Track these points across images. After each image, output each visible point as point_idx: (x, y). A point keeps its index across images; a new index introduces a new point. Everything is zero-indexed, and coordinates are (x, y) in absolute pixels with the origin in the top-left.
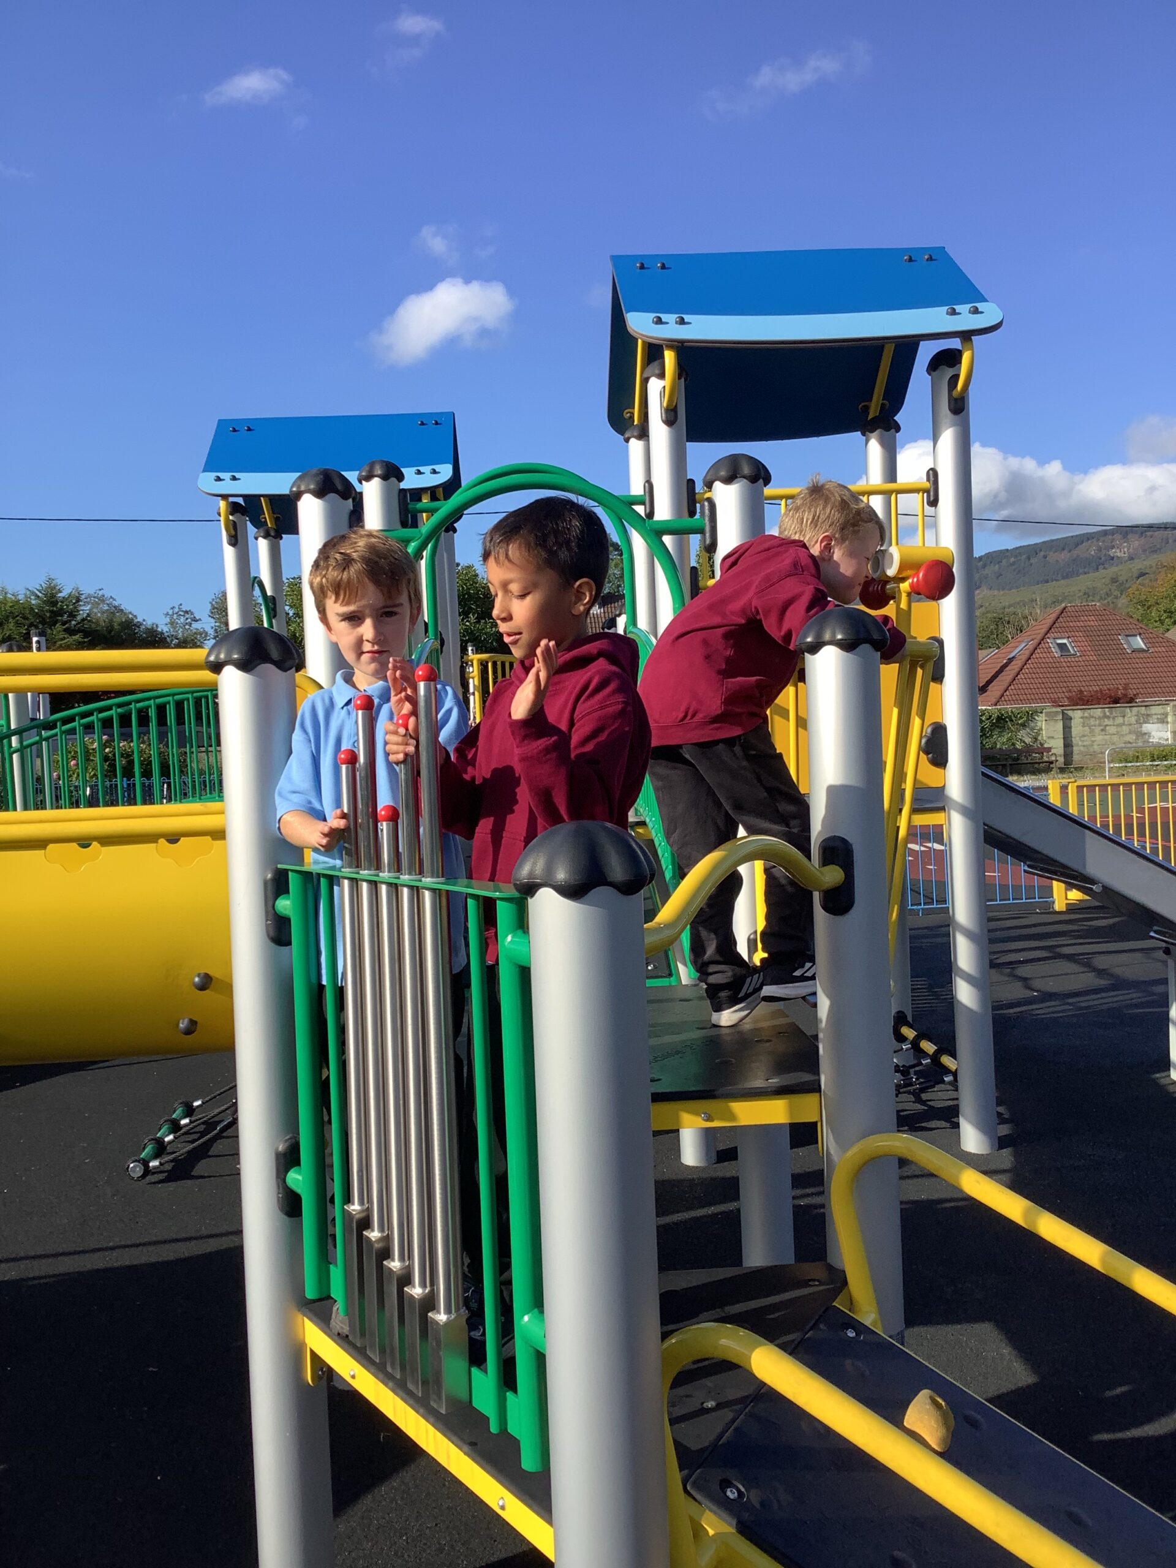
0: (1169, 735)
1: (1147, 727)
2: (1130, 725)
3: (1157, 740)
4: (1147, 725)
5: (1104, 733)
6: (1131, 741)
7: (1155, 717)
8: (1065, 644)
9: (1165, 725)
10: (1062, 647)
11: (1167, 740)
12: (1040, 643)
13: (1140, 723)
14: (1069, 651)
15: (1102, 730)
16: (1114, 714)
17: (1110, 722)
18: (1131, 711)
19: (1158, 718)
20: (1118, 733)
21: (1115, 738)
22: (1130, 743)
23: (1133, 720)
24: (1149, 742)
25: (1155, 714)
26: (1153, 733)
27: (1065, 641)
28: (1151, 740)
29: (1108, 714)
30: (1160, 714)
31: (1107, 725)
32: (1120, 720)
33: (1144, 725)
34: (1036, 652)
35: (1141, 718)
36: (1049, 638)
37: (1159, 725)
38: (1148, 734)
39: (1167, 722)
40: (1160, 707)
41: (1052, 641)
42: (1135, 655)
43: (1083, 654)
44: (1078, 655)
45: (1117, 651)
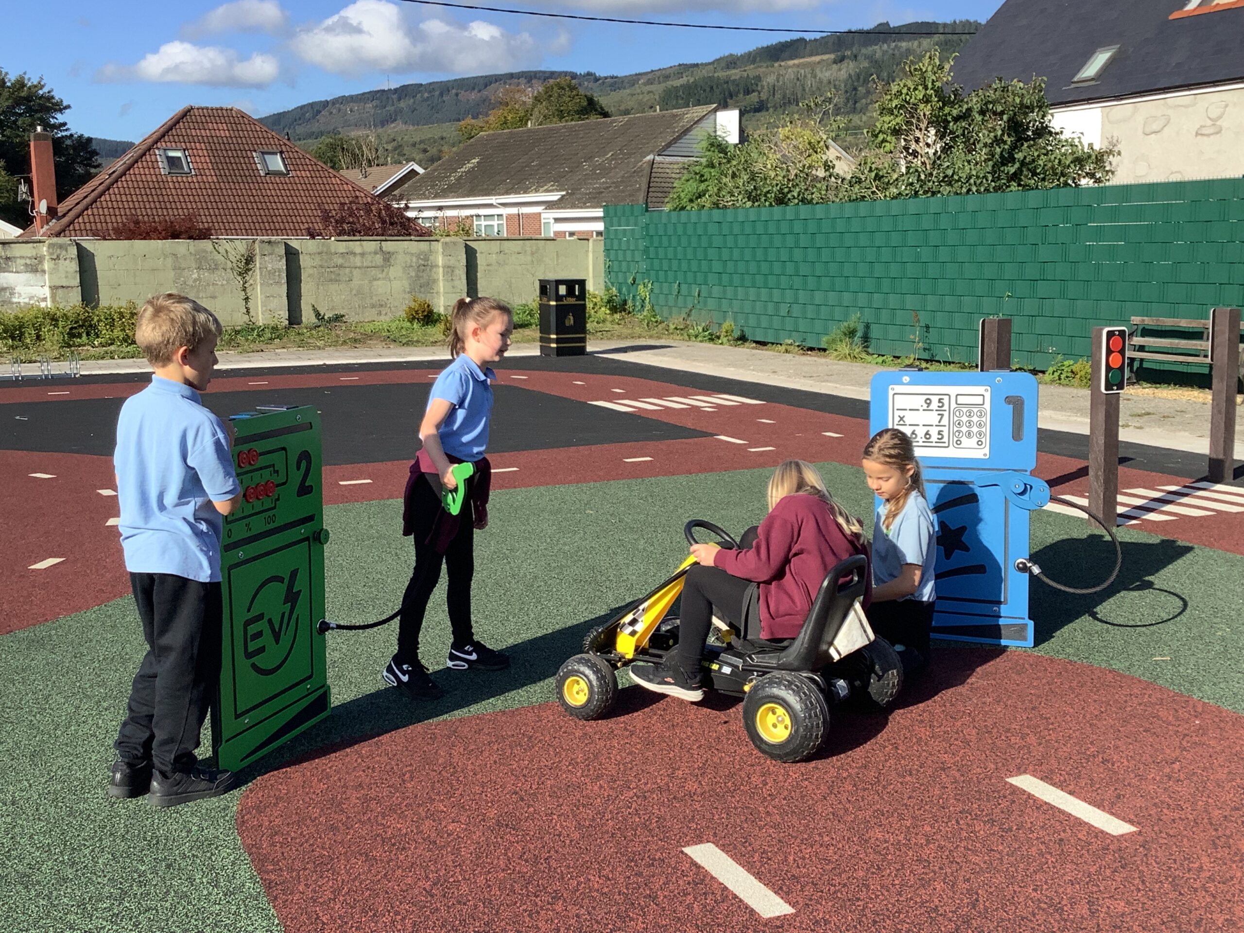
0: (46, 292)
3: (27, 300)
4: (6, 274)
7: (23, 261)
8: (179, 158)
9: (38, 274)
10: (173, 162)
11: (45, 299)
12: (144, 154)
14: (182, 168)
19: (26, 265)
25: (22, 257)
26: (18, 289)
27: (178, 154)
28: (15, 300)
30: (30, 258)
33: (2, 275)
34: (136, 166)
36: (157, 148)
37: (28, 275)
38: (11, 290)
39: (44, 271)
40: (31, 245)
41: (161, 152)
42: (268, 178)
43: (200, 173)
44: (193, 173)
45: (246, 172)
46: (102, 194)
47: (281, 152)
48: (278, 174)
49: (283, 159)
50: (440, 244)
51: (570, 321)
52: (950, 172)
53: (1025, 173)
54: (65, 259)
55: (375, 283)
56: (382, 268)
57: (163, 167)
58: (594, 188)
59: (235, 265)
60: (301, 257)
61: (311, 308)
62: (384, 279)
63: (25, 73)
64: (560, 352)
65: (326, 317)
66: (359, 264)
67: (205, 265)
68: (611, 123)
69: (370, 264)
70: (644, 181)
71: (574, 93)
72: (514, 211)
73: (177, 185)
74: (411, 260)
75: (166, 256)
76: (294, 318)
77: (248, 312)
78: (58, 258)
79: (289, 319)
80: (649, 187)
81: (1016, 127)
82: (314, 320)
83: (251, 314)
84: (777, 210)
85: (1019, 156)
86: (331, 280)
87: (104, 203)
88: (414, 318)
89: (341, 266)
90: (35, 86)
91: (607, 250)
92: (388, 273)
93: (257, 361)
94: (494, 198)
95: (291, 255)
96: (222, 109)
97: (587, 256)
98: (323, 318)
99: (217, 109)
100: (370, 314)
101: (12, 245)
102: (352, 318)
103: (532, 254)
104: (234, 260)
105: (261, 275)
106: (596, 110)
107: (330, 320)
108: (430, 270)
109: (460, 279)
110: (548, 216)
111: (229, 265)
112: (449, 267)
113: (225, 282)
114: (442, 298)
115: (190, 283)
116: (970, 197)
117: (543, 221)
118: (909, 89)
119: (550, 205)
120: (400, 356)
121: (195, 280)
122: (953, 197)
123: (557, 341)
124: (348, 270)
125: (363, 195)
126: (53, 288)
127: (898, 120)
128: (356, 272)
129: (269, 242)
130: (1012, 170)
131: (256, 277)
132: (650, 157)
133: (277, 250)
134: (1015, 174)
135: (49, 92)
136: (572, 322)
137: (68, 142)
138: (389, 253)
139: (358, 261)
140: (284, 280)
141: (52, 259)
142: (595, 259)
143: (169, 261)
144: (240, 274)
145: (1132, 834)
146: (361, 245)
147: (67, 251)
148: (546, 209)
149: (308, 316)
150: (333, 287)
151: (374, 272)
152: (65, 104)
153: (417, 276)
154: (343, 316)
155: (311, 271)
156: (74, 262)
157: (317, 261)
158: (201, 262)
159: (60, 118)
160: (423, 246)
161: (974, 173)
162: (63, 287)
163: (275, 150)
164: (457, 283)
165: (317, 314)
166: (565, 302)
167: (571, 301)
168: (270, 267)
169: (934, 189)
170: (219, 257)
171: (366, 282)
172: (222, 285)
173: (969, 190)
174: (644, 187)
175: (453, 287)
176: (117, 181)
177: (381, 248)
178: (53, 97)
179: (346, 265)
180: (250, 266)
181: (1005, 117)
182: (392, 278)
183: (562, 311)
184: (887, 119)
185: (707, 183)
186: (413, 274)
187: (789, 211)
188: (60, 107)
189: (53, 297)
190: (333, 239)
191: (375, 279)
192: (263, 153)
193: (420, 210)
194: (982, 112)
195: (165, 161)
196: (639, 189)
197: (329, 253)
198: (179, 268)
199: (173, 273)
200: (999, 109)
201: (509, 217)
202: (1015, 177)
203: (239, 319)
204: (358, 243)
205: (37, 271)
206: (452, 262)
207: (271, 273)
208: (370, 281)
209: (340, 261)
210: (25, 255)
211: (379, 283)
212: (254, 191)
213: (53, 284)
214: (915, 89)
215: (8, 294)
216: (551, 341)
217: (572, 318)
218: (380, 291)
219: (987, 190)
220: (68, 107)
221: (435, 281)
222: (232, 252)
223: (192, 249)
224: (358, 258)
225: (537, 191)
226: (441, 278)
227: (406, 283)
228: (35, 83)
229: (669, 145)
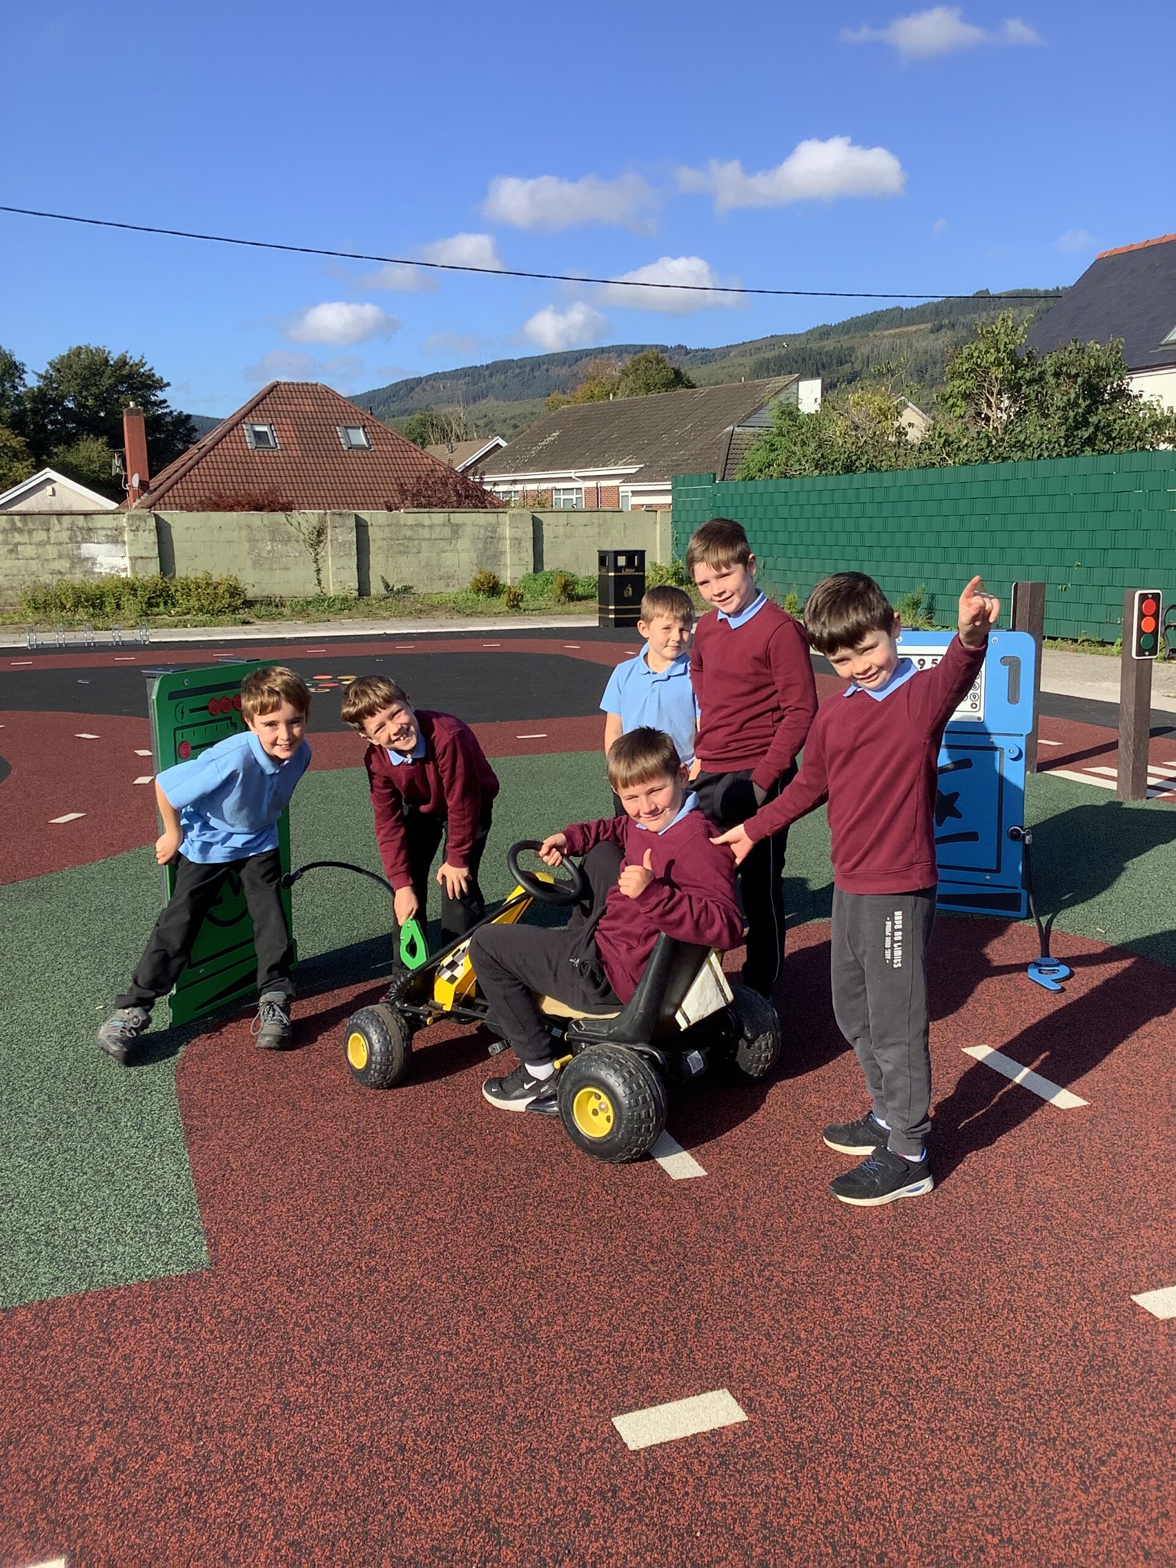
0: (126, 562)
1: (88, 549)
2: (60, 544)
3: (108, 571)
4: (88, 545)
5: (13, 556)
6: (63, 571)
7: (104, 532)
8: (266, 432)
9: (119, 546)
10: (260, 436)
11: (125, 570)
12: (232, 429)
13: (77, 542)
14: (269, 442)
15: (11, 551)
16: (31, 526)
17: (25, 538)
18: (60, 523)
19: (107, 536)
20: (38, 557)
21: (34, 565)
22: (60, 573)
23: (64, 536)
24: (94, 573)
25: (103, 528)
26: (99, 560)
27: (265, 429)
28: (97, 570)
29: (19, 524)
30: (111, 530)
31: (19, 543)
32: (41, 536)
33: (84, 546)
34: (224, 440)
35: (78, 533)
36: (245, 423)
37: (109, 546)
38: (93, 560)
39: (124, 542)
41: (249, 427)
42: (350, 453)
43: (285, 447)
44: (279, 448)
45: (330, 446)
46: (192, 468)
47: (364, 427)
48: (361, 448)
49: (365, 433)
50: (508, 515)
51: (629, 592)
52: (1022, 437)
53: (1100, 437)
54: (144, 531)
55: (443, 555)
56: (450, 540)
57: (250, 441)
58: (672, 461)
59: (307, 537)
60: (370, 528)
61: (380, 580)
62: (452, 551)
63: (127, 352)
64: (618, 623)
65: (395, 589)
66: (427, 536)
67: (278, 537)
68: (693, 394)
69: (438, 537)
70: (724, 452)
71: (661, 366)
72: (592, 484)
73: (263, 460)
74: (479, 532)
75: (241, 528)
76: (363, 589)
77: (320, 584)
78: (137, 529)
79: (359, 590)
80: (727, 459)
81: (1092, 391)
82: (383, 591)
83: (322, 585)
84: (845, 478)
85: (1093, 419)
86: (400, 552)
87: (193, 477)
88: (479, 590)
89: (410, 539)
90: (137, 365)
91: (674, 522)
92: (456, 545)
93: (322, 630)
94: (573, 471)
95: (361, 527)
96: (307, 384)
97: (655, 528)
98: (392, 590)
99: (302, 385)
100: (438, 586)
101: (94, 516)
102: (420, 589)
103: (599, 526)
104: (306, 532)
105: (332, 547)
106: (683, 383)
107: (398, 592)
108: (498, 543)
109: (527, 551)
110: (627, 489)
111: (302, 537)
112: (516, 539)
113: (297, 554)
114: (509, 570)
115: (265, 554)
116: (1041, 461)
117: (621, 494)
118: (980, 352)
119: (627, 478)
120: (461, 626)
121: (269, 552)
122: (1023, 463)
123: (616, 612)
124: (416, 543)
125: (442, 469)
126: (134, 559)
127: (969, 384)
128: (424, 544)
129: (340, 514)
130: (1086, 435)
131: (327, 549)
132: (730, 428)
133: (347, 522)
134: (1089, 437)
135: (150, 370)
136: (630, 593)
137: (168, 419)
138: (457, 525)
139: (426, 533)
140: (354, 552)
141: (132, 530)
142: (663, 532)
143: (244, 533)
144: (312, 546)
145: (1081, 1108)
146: (430, 518)
147: (145, 522)
148: (624, 482)
149: (376, 587)
150: (403, 559)
151: (442, 544)
152: (165, 381)
153: (485, 549)
154: (411, 588)
155: (380, 543)
156: (152, 534)
157: (387, 534)
158: (275, 534)
159: (161, 395)
160: (491, 518)
161: (1046, 437)
162: (142, 558)
163: (358, 424)
164: (523, 554)
165: (387, 586)
166: (623, 573)
167: (630, 572)
168: (340, 539)
169: (1004, 455)
170: (292, 529)
171: (434, 554)
172: (295, 557)
173: (1040, 456)
174: (723, 458)
175: (520, 559)
176: (205, 456)
177: (449, 520)
178: (153, 375)
179: (415, 537)
180: (322, 538)
181: (1080, 380)
182: (460, 550)
183: (621, 582)
184: (957, 383)
185: (777, 452)
186: (481, 546)
187: (857, 478)
188: (160, 385)
189: (133, 566)
190: (402, 511)
191: (444, 552)
192: (346, 428)
193: (495, 484)
194: (1057, 375)
195: (252, 435)
196: (717, 461)
197: (398, 525)
198: (254, 540)
199: (247, 545)
200: (1074, 371)
201: (588, 491)
202: (1090, 441)
203: (312, 590)
204: (427, 515)
205: (117, 542)
206: (519, 534)
207: (342, 545)
208: (439, 554)
209: (409, 533)
210: (106, 526)
211: (447, 554)
212: (337, 465)
213: (132, 555)
214: (987, 352)
215: (90, 564)
216: (609, 612)
217: (630, 589)
218: (448, 563)
219: (1059, 455)
220: (168, 384)
221: (503, 553)
222: (304, 524)
223: (266, 522)
224: (427, 529)
225: (615, 465)
226: (508, 550)
227: (474, 556)
228: (137, 361)
229: (748, 417)
